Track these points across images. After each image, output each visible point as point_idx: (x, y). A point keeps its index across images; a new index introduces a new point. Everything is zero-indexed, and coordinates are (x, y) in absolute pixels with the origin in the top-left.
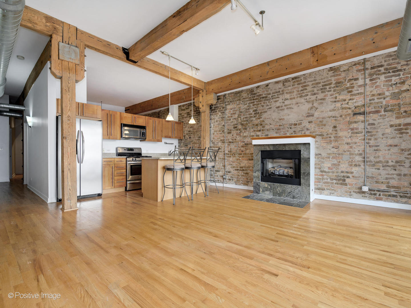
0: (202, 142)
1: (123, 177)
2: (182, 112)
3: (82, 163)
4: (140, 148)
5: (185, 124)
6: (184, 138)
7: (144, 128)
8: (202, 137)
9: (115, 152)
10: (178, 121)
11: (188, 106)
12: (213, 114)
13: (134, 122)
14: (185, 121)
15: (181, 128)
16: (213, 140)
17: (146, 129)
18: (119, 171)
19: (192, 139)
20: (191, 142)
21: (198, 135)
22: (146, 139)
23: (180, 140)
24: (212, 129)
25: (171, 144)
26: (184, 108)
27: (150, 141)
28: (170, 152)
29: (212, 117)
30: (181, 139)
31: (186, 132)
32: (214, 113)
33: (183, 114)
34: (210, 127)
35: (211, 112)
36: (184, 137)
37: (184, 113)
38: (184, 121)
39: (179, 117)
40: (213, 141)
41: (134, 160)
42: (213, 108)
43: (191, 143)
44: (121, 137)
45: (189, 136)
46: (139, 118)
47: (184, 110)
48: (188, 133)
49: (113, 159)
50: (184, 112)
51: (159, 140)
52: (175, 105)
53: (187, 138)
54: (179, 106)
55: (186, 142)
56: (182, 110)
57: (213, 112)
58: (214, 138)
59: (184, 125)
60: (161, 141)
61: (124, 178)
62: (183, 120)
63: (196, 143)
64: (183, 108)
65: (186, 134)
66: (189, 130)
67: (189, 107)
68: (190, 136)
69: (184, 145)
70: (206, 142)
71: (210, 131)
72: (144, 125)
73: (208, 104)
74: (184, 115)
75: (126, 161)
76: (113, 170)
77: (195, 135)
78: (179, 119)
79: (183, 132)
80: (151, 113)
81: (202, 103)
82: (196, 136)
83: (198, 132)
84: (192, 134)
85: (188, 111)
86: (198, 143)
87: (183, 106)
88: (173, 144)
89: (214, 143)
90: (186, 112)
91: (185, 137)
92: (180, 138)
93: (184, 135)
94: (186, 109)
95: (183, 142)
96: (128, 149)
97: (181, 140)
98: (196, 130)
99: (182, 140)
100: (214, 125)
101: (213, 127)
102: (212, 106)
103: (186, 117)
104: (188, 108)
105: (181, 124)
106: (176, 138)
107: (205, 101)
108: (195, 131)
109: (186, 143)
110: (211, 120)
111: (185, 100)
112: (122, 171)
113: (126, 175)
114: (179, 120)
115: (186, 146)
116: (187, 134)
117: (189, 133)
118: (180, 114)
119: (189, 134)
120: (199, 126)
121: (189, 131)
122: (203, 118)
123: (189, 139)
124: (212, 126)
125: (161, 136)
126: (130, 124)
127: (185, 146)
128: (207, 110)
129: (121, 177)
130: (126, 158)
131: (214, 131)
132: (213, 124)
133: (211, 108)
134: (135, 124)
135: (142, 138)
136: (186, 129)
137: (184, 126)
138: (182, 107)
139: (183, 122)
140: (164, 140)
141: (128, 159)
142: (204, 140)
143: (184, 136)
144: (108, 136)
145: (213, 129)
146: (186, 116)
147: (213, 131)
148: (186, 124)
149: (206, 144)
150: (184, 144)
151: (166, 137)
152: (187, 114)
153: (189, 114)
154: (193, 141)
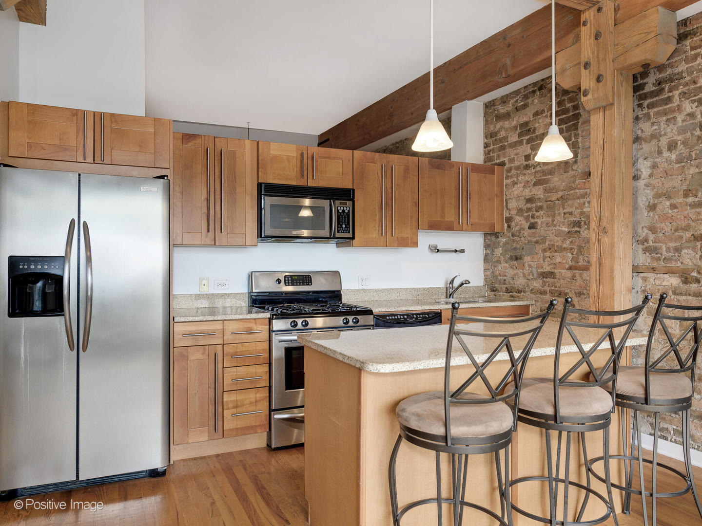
0: (594, 246)
1: (259, 396)
2: (498, 126)
3: (84, 350)
4: (336, 274)
5: (509, 170)
6: (509, 227)
7: (346, 194)
8: (593, 224)
9: (244, 289)
10: (481, 162)
11: (526, 97)
12: (647, 116)
13: (310, 176)
14: (512, 160)
15: (496, 188)
16: (651, 237)
17: (353, 200)
18: (241, 371)
19: (541, 230)
20: (537, 242)
21: (571, 213)
22: (353, 238)
23: (491, 235)
24: (641, 183)
25: (454, 254)
26: (509, 107)
27: (368, 244)
28: (452, 282)
29: (646, 128)
30: (496, 231)
31: (513, 204)
32: (652, 112)
33: (503, 134)
34: (636, 178)
35: (640, 106)
36: (506, 225)
37: (506, 130)
38: (506, 160)
39: (486, 146)
40: (646, 240)
41: (299, 326)
42: (649, 88)
43: (539, 248)
44: (260, 235)
45: (527, 218)
46: (329, 158)
47: (507, 116)
48: (522, 205)
49: (218, 326)
50: (507, 124)
51: (408, 238)
52: (472, 102)
53: (517, 228)
54: (488, 106)
55: (515, 245)
56: (499, 117)
57: (650, 106)
58: (653, 229)
59: (507, 177)
60: (415, 244)
61: (263, 399)
62: (505, 157)
63: (563, 250)
64: (502, 109)
65: (514, 212)
66: (527, 193)
67: (530, 101)
68: (533, 217)
69: (508, 256)
70: (616, 249)
71: (635, 193)
72: (347, 184)
73: (628, 68)
74: (505, 138)
75: (271, 331)
76: (220, 366)
77: (554, 216)
78: (487, 153)
79: (504, 204)
80: (393, 144)
81: (594, 64)
82: (559, 219)
83: (570, 202)
84: (542, 213)
85: (525, 119)
86: (571, 249)
87: (504, 100)
88: (463, 251)
89: (656, 248)
90: (514, 123)
91: (513, 224)
92: (493, 226)
93: (506, 214)
94: (517, 109)
95: (505, 244)
96: (291, 276)
97: (496, 235)
98: (560, 194)
99: (497, 237)
100: (654, 166)
101: (651, 176)
102: (644, 74)
103: (514, 145)
104: (525, 106)
105: (492, 172)
106: (474, 228)
107: (610, 56)
108: (554, 197)
109: (515, 249)
110: (635, 146)
111: (511, 72)
112: (251, 369)
113: (270, 387)
114: (488, 158)
115: (517, 258)
116: (520, 211)
117: (529, 205)
118: (490, 135)
119: (529, 210)
120: (574, 176)
121: (530, 200)
122: (601, 136)
123: (527, 232)
124: (645, 172)
125: (415, 224)
126: (294, 183)
127: (511, 258)
128: (619, 96)
129: (252, 396)
130: (270, 320)
131: (658, 196)
132: (648, 163)
133: (636, 89)
134: (311, 183)
135: (337, 235)
136: (517, 190)
137: (509, 181)
138: (500, 107)
139: (502, 164)
140: (426, 239)
141: (278, 325)
142: (606, 240)
143: (509, 220)
144: (211, 234)
145: (647, 185)
146: (514, 138)
147: (650, 196)
148: (514, 172)
149: (617, 255)
150: (505, 251)
151: (434, 226)
152: (519, 131)
153: (529, 130)
154: (544, 239)
